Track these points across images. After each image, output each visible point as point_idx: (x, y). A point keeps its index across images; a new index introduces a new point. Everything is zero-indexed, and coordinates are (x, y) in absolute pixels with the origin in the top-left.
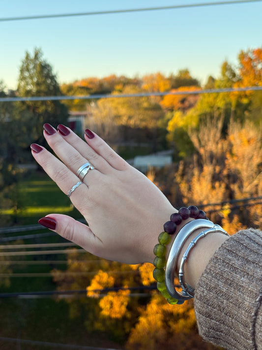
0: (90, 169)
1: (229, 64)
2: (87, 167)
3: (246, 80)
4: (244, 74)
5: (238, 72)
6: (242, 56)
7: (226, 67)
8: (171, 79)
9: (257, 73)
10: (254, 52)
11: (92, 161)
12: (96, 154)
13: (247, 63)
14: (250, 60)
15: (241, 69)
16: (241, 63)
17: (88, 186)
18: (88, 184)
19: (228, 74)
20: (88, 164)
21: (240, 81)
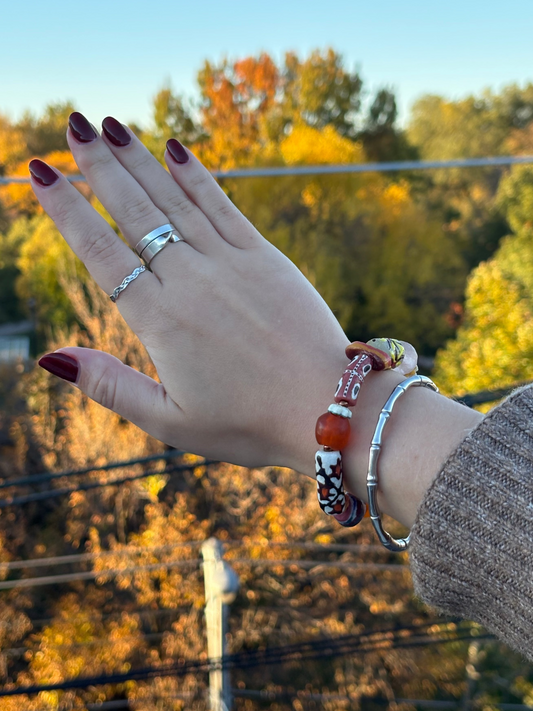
0: (171, 241)
1: (175, 94)
2: (164, 235)
3: (219, 139)
4: (213, 123)
5: (198, 118)
6: (208, 77)
7: (167, 104)
8: (25, 128)
9: (247, 121)
10: (236, 67)
11: (179, 221)
12: (188, 203)
13: (220, 94)
14: (229, 85)
15: (206, 111)
16: (205, 95)
17: (159, 279)
18: (162, 275)
19: (171, 121)
20: (168, 228)
21: (204, 139)
